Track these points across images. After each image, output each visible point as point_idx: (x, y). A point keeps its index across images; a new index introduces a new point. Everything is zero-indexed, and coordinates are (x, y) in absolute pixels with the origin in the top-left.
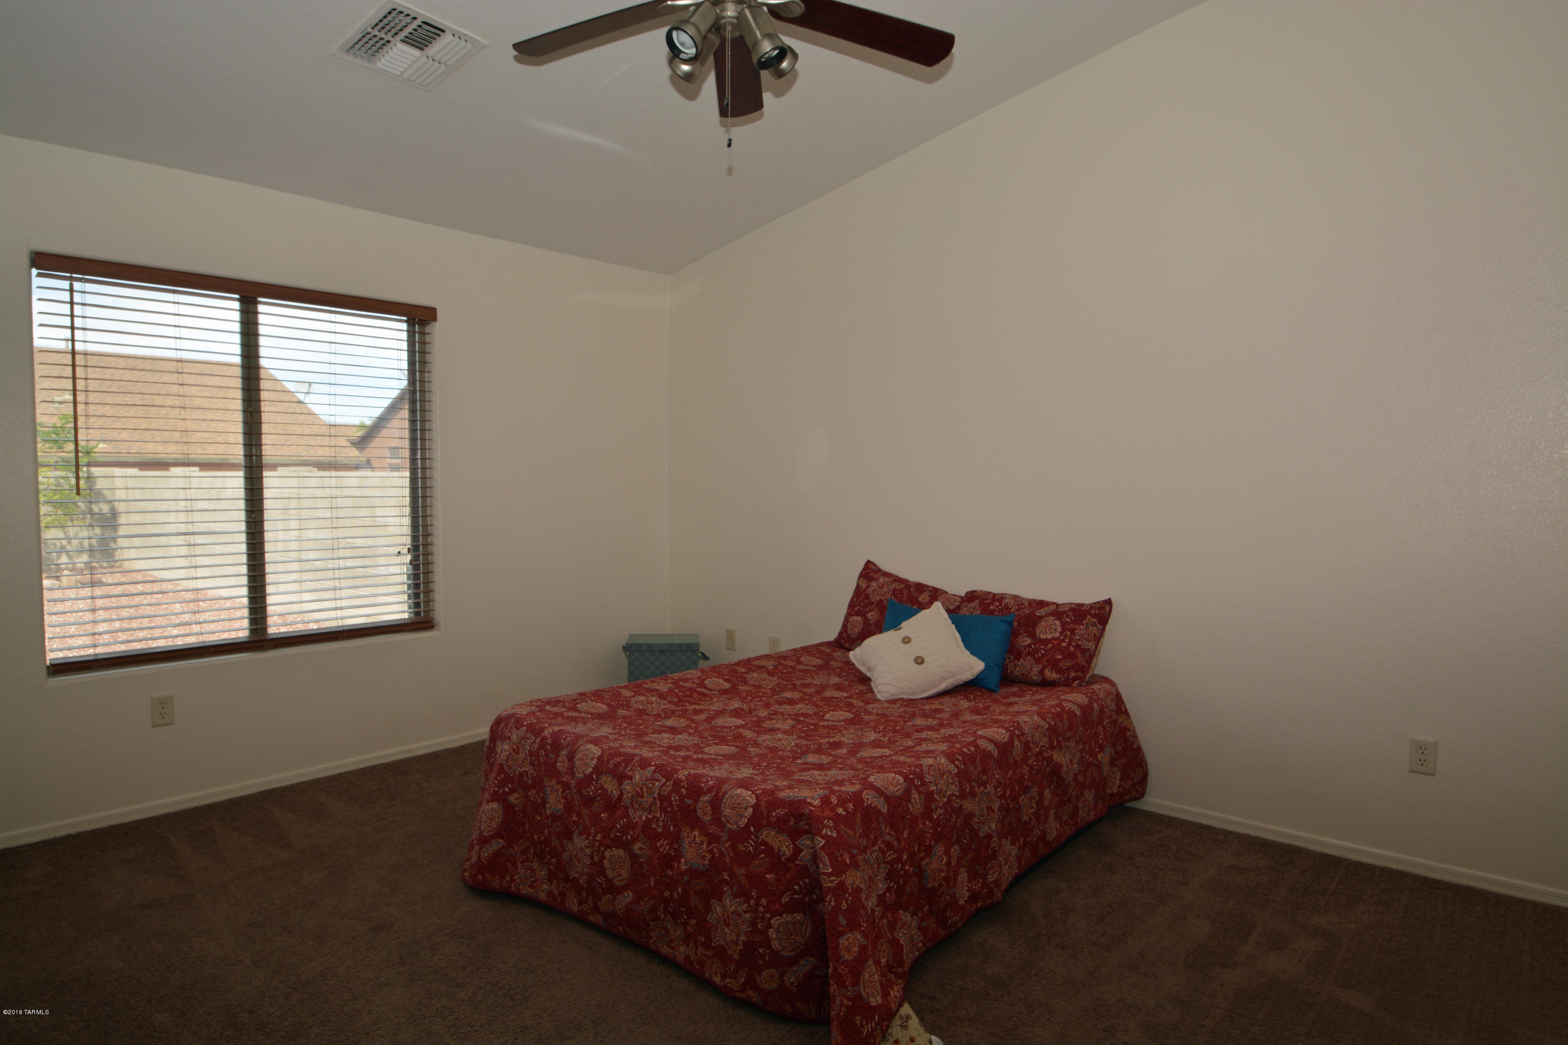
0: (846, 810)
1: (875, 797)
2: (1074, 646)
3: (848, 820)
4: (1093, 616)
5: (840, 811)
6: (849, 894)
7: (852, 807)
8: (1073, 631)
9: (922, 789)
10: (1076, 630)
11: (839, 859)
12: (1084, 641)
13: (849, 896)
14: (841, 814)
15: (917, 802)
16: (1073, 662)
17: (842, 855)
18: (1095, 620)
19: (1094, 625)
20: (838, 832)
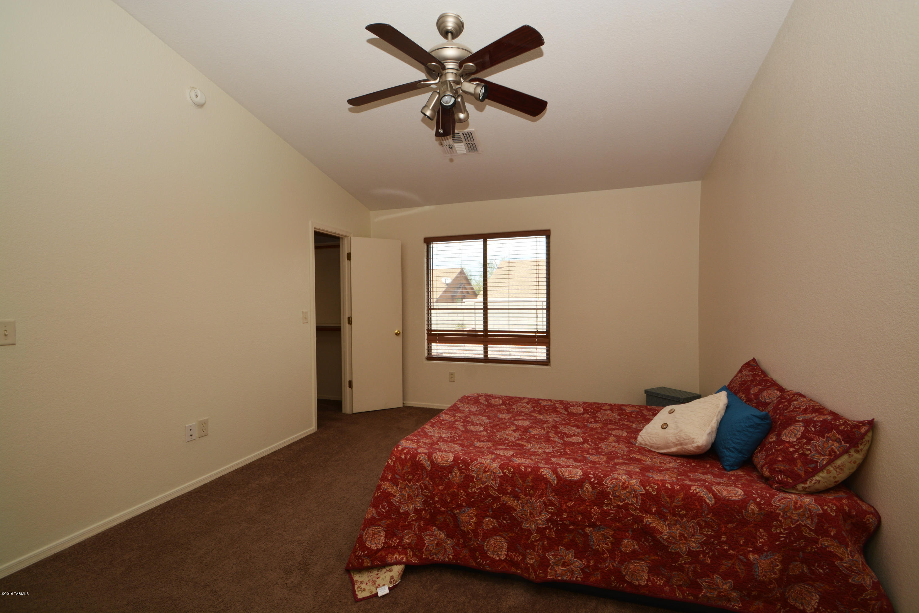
0: (405, 457)
1: (425, 459)
2: (799, 454)
3: (403, 462)
4: (839, 432)
5: (403, 456)
6: (380, 491)
7: (409, 457)
8: (809, 440)
9: (464, 471)
10: (813, 440)
11: (386, 475)
12: (814, 453)
13: (380, 492)
14: (402, 458)
15: (457, 475)
16: (787, 467)
17: (388, 474)
18: (840, 437)
19: (837, 440)
20: (394, 464)
